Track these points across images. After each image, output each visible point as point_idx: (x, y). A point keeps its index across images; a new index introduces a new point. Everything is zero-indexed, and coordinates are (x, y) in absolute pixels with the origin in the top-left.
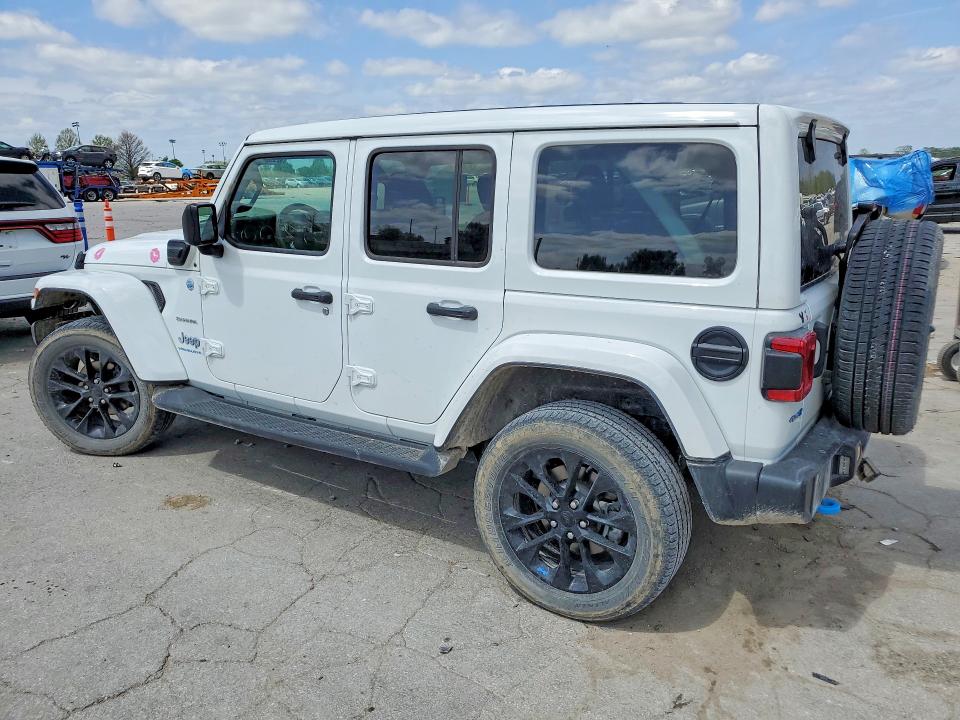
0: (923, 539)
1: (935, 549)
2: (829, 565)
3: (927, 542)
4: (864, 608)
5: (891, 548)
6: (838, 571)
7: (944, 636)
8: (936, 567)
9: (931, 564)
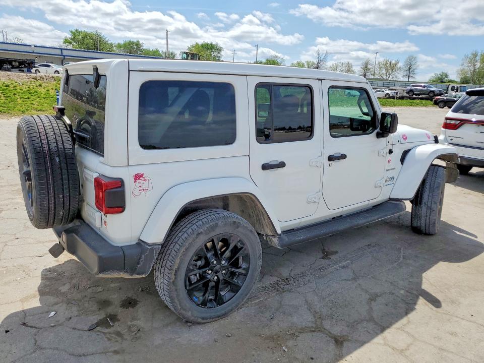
0: (34, 327)
1: (24, 324)
2: (70, 289)
3: (31, 327)
4: (42, 279)
5: (48, 312)
6: (64, 289)
7: (6, 284)
8: (20, 312)
9: (23, 313)
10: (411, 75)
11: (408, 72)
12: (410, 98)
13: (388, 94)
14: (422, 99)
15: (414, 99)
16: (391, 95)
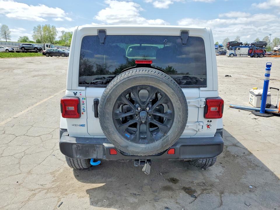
10: (7, 37)
11: (4, 35)
12: (23, 52)
13: (7, 49)
14: (31, 52)
15: (26, 52)
16: (10, 50)
